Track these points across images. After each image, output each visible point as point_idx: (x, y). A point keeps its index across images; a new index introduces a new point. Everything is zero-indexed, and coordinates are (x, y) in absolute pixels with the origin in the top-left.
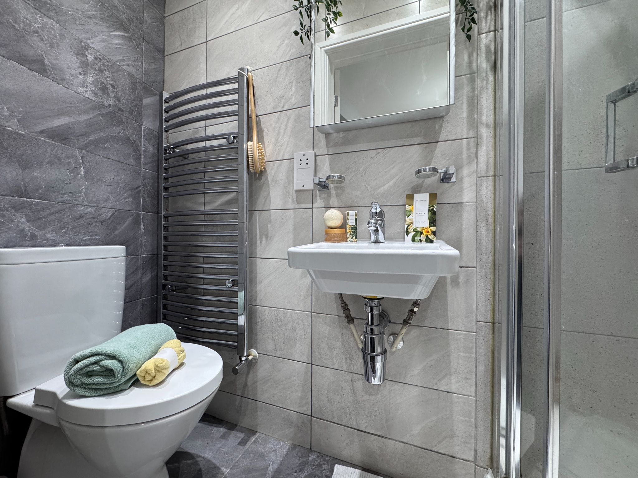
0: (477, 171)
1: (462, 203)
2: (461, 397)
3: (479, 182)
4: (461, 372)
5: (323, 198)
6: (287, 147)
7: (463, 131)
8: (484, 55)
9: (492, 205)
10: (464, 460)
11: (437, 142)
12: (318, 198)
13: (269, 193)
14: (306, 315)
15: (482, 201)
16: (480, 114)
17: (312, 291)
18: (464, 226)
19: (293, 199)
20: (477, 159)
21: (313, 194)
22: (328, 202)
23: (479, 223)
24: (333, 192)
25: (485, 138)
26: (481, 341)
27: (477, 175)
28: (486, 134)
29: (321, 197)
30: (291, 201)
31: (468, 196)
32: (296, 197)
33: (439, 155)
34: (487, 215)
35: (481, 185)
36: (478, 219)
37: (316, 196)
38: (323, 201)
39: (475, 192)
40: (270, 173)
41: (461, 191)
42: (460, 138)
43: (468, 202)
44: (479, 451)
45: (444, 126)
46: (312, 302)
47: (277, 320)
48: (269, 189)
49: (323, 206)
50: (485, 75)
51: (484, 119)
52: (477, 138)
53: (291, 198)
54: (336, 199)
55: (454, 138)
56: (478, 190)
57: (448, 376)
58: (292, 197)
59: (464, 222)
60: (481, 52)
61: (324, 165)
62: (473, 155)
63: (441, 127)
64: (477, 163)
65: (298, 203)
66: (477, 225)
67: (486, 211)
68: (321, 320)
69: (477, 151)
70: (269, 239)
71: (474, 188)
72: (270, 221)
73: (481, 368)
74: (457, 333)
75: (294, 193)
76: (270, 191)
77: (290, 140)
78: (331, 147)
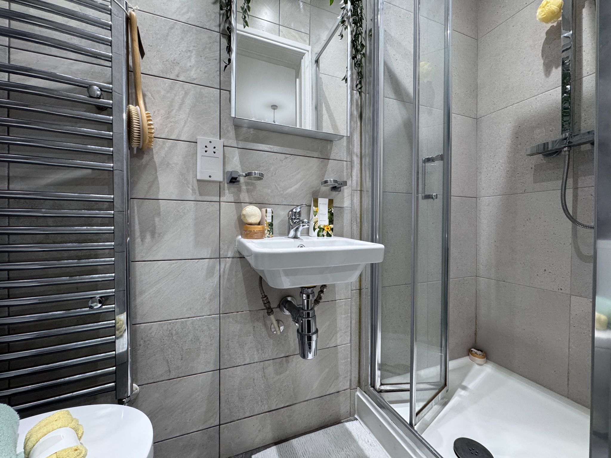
0: (352, 186)
1: (343, 207)
2: (343, 346)
3: (352, 194)
4: (343, 329)
5: (233, 193)
6: (184, 126)
7: (344, 155)
8: (355, 106)
9: (359, 210)
10: (344, 390)
11: (329, 159)
12: (227, 191)
13: (156, 177)
14: (213, 319)
15: (354, 207)
16: (353, 146)
17: (220, 291)
18: (344, 224)
19: (193, 190)
20: (352, 177)
21: (220, 186)
22: (239, 197)
23: (352, 222)
24: (244, 187)
25: (356, 164)
26: (354, 303)
27: (352, 189)
28: (356, 160)
29: (230, 191)
30: (191, 191)
31: (347, 203)
32: (199, 188)
33: (330, 170)
34: (357, 216)
35: (354, 196)
36: (352, 219)
37: (224, 190)
38: (232, 195)
39: (350, 200)
40: (157, 153)
41: (343, 199)
42: (342, 160)
43: (347, 207)
44: (353, 379)
45: (333, 148)
46: (220, 303)
47: (172, 334)
48: (156, 173)
49: (233, 200)
50: (355, 120)
51: (355, 150)
52: (352, 162)
53: (191, 187)
54: (246, 194)
55: (339, 159)
56: (352, 199)
57: (335, 335)
58: (193, 187)
59: (345, 221)
60: (353, 103)
61: (233, 157)
62: (350, 174)
63: (331, 149)
64: (352, 180)
65: (201, 194)
66: (352, 224)
67: (356, 215)
68: (231, 320)
69: (352, 172)
70: (156, 235)
71: (350, 197)
72: (159, 214)
73: (354, 322)
74: (341, 301)
75: (195, 183)
76: (158, 176)
77: (189, 119)
78: (241, 140)
